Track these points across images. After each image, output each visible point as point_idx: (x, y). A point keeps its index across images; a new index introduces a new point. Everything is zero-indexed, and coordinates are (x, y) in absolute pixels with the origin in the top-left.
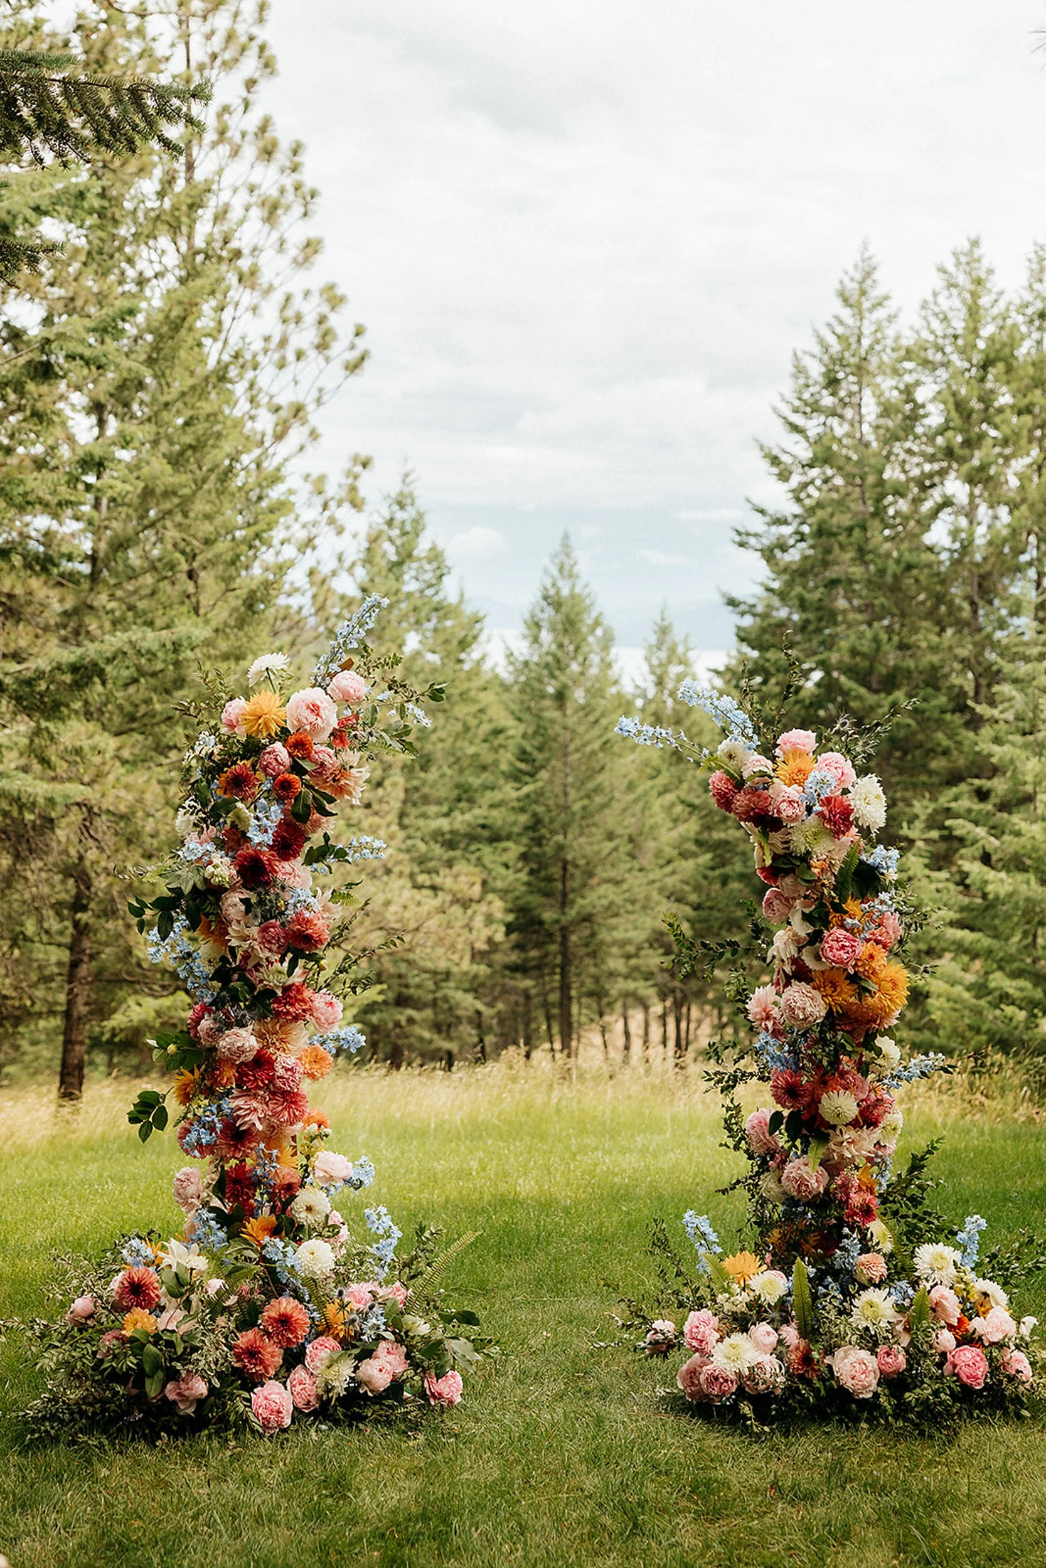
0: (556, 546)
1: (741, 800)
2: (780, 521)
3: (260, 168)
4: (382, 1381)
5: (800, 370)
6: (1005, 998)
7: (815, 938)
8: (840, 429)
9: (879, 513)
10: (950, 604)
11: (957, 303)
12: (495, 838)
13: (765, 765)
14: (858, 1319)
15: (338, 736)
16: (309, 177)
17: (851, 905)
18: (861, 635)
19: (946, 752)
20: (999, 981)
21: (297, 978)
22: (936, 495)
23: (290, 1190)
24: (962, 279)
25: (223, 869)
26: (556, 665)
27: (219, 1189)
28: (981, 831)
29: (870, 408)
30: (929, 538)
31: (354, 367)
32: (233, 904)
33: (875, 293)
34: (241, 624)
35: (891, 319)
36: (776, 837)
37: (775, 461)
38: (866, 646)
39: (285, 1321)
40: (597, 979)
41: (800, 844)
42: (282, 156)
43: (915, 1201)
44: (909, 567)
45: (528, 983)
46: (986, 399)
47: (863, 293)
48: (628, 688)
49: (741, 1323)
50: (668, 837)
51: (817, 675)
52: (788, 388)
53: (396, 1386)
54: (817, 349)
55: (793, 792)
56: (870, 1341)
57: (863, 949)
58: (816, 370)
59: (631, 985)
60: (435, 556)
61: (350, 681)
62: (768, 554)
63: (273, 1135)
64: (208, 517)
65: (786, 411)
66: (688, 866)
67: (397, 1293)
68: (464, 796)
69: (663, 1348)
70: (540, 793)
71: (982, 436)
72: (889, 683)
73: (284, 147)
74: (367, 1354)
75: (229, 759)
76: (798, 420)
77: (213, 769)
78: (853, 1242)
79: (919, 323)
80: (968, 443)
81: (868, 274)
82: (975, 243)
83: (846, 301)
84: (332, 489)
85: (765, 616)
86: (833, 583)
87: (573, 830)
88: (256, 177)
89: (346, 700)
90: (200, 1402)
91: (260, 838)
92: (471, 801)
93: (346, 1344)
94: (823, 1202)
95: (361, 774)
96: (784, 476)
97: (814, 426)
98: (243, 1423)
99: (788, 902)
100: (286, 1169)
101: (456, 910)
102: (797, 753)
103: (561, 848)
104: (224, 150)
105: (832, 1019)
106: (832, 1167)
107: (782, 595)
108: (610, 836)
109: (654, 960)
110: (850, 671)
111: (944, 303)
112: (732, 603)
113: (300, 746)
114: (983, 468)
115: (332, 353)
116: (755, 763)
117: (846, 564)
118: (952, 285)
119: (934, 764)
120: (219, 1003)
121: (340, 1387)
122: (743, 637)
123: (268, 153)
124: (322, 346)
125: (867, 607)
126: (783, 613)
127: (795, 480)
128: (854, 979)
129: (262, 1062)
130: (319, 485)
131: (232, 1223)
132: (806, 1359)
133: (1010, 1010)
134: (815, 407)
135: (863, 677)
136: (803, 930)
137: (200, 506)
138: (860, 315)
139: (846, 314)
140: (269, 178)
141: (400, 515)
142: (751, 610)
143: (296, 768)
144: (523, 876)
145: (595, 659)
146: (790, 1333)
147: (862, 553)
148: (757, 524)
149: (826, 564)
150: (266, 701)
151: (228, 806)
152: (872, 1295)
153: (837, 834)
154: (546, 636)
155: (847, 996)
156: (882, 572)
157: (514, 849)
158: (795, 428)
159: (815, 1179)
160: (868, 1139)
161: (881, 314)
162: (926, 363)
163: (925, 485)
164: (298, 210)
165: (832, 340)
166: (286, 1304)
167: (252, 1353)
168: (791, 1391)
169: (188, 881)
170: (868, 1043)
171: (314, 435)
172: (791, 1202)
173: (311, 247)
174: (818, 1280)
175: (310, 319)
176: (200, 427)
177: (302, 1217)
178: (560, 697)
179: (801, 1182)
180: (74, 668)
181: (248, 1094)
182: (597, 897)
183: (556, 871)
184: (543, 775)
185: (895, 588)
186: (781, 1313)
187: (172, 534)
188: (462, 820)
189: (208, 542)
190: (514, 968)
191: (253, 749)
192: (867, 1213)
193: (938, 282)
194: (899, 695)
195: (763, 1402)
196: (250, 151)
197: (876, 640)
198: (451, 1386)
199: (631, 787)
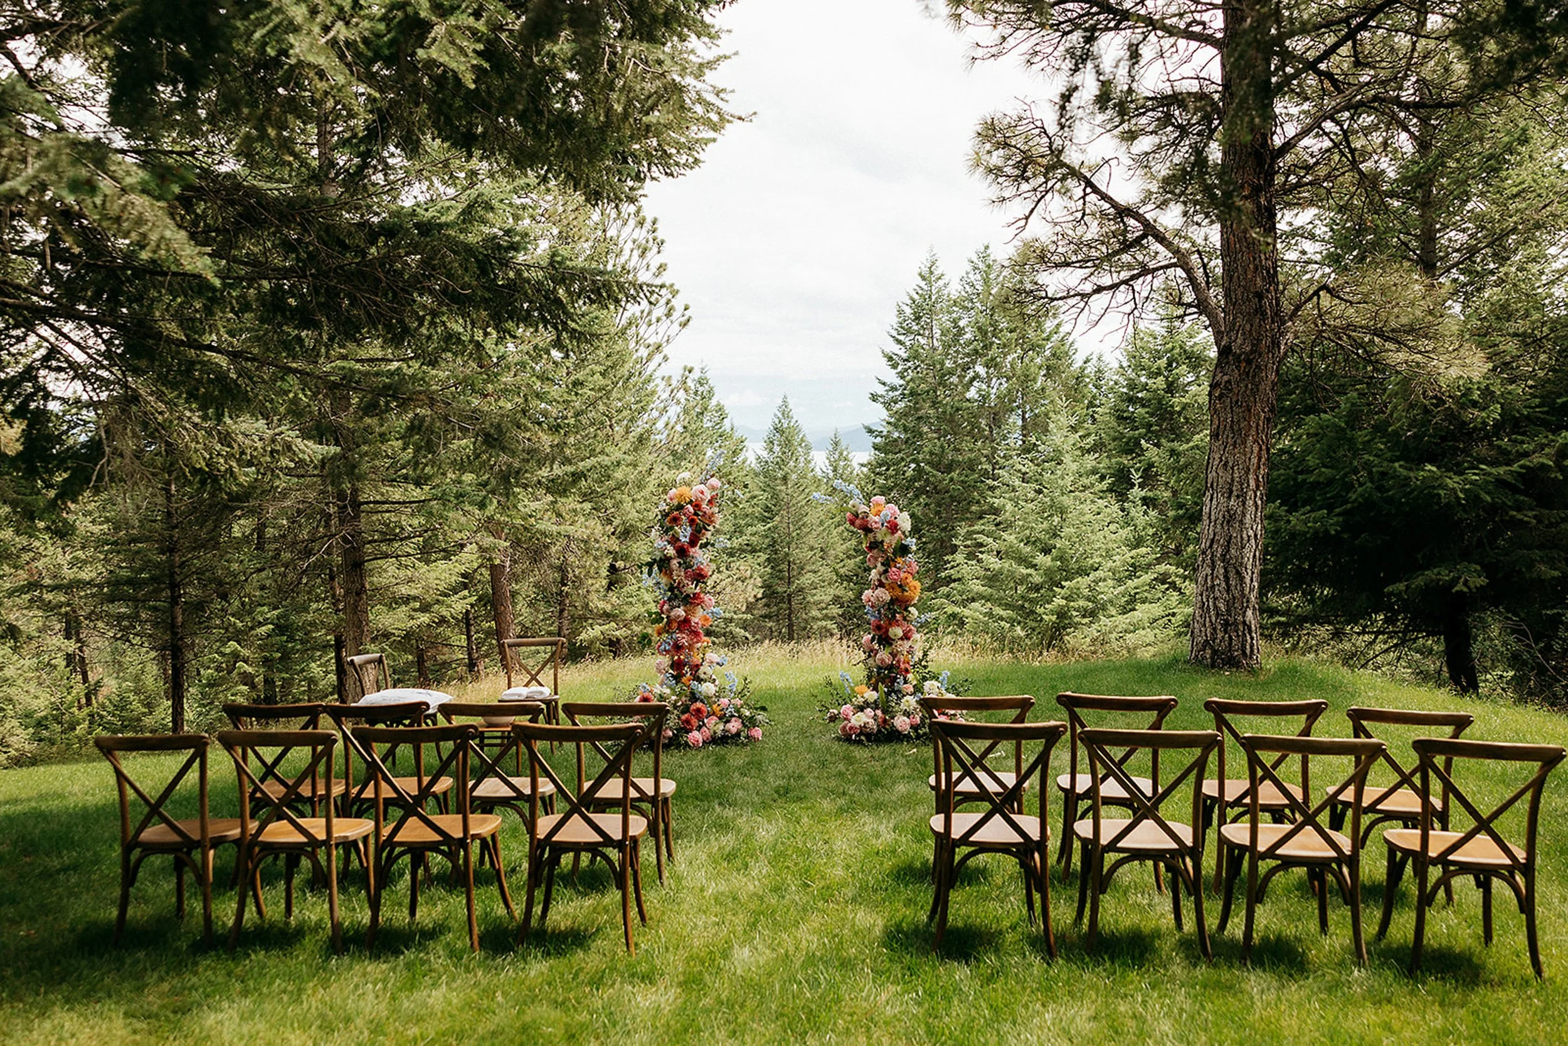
0: (780, 402)
1: (858, 522)
2: (893, 389)
3: (637, 230)
4: (734, 730)
5: (901, 312)
6: (1002, 619)
7: (886, 571)
8: (922, 341)
9: (942, 383)
10: (979, 428)
11: (978, 277)
12: (754, 551)
13: (867, 509)
14: (903, 707)
15: (710, 502)
16: (660, 235)
17: (899, 559)
18: (935, 445)
19: (978, 502)
20: (999, 611)
21: (698, 590)
22: (971, 374)
23: (698, 667)
24: (981, 266)
25: (671, 551)
26: (781, 463)
27: (672, 666)
28: (990, 540)
29: (937, 333)
30: (968, 395)
31: (684, 325)
32: (674, 563)
33: (937, 273)
34: (636, 450)
35: (946, 285)
36: (871, 535)
37: (890, 359)
38: (937, 450)
39: (699, 710)
40: (806, 621)
41: (879, 538)
42: (648, 225)
43: (925, 667)
44: (958, 410)
45: (770, 624)
46: (995, 325)
47: (931, 273)
48: (819, 474)
49: (861, 709)
50: (841, 548)
51: (913, 466)
52: (894, 320)
53: (738, 734)
54: (909, 302)
55: (876, 519)
56: (907, 714)
57: (902, 575)
58: (908, 311)
59: (824, 623)
60: (720, 408)
61: (714, 481)
62: (887, 405)
63: (690, 647)
64: (619, 400)
65: (894, 333)
66: (851, 563)
67: (738, 702)
68: (738, 530)
69: (833, 719)
70: (776, 527)
71: (992, 343)
72: (949, 468)
73: (649, 221)
74: (728, 721)
75: (671, 510)
76: (901, 338)
77: (665, 515)
78: (901, 680)
79: (960, 288)
80: (985, 347)
81: (933, 263)
82: (987, 247)
83: (924, 278)
84: (674, 383)
85: (886, 437)
86: (920, 418)
87: (793, 545)
88: (635, 236)
89: (713, 488)
90: (670, 738)
91: (684, 540)
92: (741, 532)
93: (720, 718)
94: (890, 668)
95: (719, 519)
96: (894, 367)
97: (907, 340)
98: (687, 744)
99: (876, 559)
100: (697, 659)
101: (739, 583)
102: (878, 504)
103: (787, 554)
104: (619, 222)
105: (893, 601)
106: (894, 655)
107: (896, 426)
108: (812, 549)
109: (835, 610)
110: (928, 463)
111: (972, 277)
112: (870, 431)
113: (697, 506)
114: (993, 359)
115: (673, 318)
116: (865, 508)
117: (927, 410)
118: (975, 268)
119: (973, 508)
120: (670, 599)
121: (719, 733)
122: (876, 447)
123: (641, 224)
124: (668, 315)
125: (937, 431)
126: (896, 435)
127: (900, 368)
128: (900, 586)
129: (686, 621)
130: (668, 380)
131: (677, 678)
132: (885, 721)
133: (1003, 623)
134: (908, 331)
135: (936, 466)
136: (880, 568)
137: (614, 395)
138: (930, 284)
139: (923, 284)
140: (641, 234)
141: (701, 389)
142: (880, 434)
143: (696, 514)
144: (768, 569)
145: (802, 459)
146: (879, 712)
147: (935, 404)
148: (881, 390)
149: (917, 410)
150: (684, 490)
151: (672, 528)
152: (908, 698)
153: (893, 533)
154: (777, 449)
155: (898, 592)
156: (944, 412)
157: (763, 557)
158: (899, 342)
159: (888, 660)
160: (907, 644)
161: (941, 283)
162: (965, 308)
163: (966, 368)
164: (655, 249)
165: (916, 297)
166: (699, 705)
167: (688, 721)
168: (879, 731)
169: (658, 555)
170: (906, 609)
171: (666, 358)
172: (879, 668)
173: (662, 268)
174: (888, 694)
175: (663, 301)
176: (615, 358)
177: (702, 676)
178: (785, 479)
179: (883, 660)
180: (573, 474)
181: (681, 632)
182: (806, 579)
183: (785, 567)
184: (777, 518)
185: (951, 421)
186: (875, 705)
187: (602, 408)
188: (736, 543)
189: (619, 411)
190: (765, 616)
191: (680, 507)
192: (907, 671)
193: (969, 268)
194: (954, 475)
195: (869, 736)
196: (632, 222)
197: (942, 447)
198: (757, 733)
199: (821, 523)
